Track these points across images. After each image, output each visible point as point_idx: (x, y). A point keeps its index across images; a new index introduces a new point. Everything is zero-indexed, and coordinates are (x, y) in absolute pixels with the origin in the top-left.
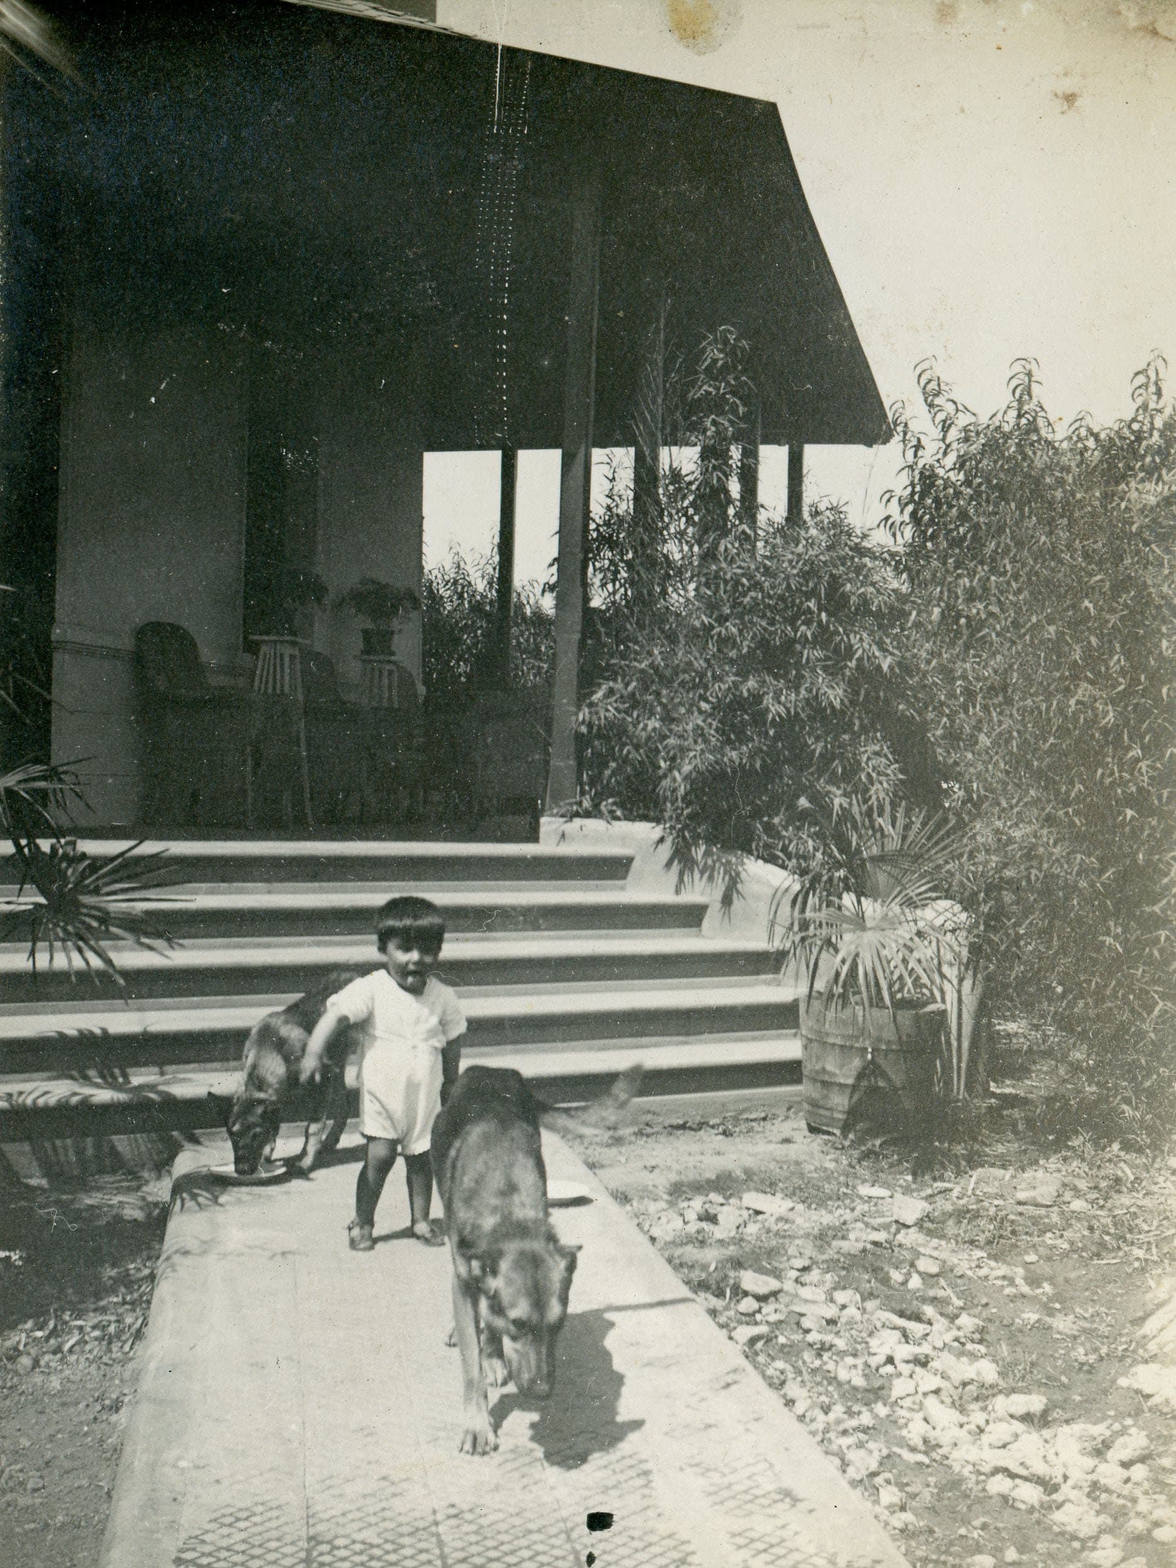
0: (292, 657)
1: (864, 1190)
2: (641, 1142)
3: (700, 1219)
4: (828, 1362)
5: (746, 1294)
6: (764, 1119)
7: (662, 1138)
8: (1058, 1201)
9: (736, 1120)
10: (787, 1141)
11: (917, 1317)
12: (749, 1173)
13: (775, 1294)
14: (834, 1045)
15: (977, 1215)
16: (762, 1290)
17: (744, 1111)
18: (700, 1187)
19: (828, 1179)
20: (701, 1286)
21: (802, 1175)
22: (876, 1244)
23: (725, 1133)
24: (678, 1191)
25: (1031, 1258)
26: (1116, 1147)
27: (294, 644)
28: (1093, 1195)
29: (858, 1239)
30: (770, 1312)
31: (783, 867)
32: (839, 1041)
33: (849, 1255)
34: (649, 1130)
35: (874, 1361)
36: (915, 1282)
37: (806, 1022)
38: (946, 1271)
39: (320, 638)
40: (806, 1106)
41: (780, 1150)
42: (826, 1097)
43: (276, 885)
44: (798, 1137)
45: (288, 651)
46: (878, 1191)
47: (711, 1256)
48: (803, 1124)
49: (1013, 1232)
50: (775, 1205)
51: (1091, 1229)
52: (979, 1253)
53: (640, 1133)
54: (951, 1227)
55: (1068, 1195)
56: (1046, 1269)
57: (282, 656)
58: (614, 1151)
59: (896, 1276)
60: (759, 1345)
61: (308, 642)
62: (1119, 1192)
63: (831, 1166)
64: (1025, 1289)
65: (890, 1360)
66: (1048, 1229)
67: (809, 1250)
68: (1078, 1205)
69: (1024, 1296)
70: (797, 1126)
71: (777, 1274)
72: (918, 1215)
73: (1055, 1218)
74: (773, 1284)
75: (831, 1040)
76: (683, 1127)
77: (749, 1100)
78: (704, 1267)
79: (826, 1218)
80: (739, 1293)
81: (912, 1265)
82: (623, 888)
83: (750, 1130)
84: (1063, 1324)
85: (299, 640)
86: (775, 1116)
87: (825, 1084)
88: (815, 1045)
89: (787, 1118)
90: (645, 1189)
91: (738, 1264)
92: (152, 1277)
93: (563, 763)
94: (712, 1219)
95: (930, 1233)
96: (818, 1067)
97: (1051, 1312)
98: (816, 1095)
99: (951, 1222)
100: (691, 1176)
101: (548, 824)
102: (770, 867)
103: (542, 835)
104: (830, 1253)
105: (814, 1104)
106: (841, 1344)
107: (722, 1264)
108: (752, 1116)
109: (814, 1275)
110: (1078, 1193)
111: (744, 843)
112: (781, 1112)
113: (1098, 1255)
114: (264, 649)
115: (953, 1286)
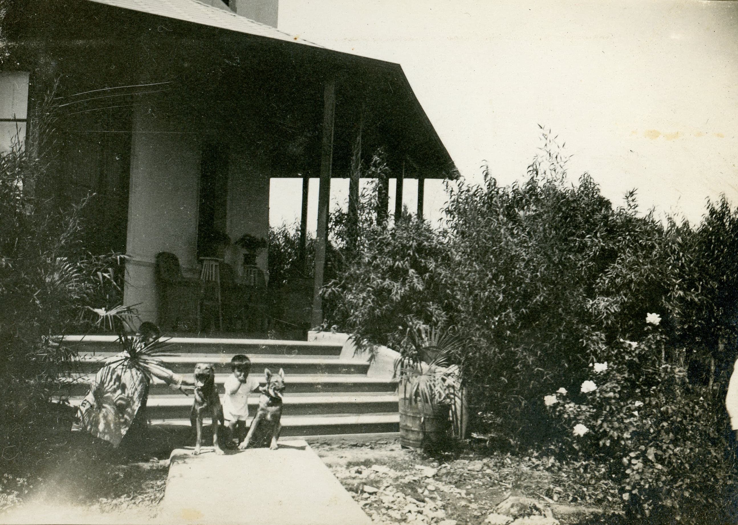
0: (216, 266)
1: (418, 467)
2: (340, 450)
3: (356, 472)
4: (390, 512)
5: (365, 492)
6: (386, 444)
7: (348, 449)
8: (482, 470)
9: (376, 444)
10: (392, 450)
11: (423, 501)
12: (377, 460)
13: (375, 493)
14: (410, 416)
15: (453, 474)
16: (371, 491)
17: (379, 440)
18: (358, 464)
19: (405, 463)
20: (351, 490)
21: (395, 462)
22: (415, 481)
23: (371, 448)
24: (349, 465)
25: (469, 487)
26: (509, 454)
27: (216, 261)
28: (495, 468)
29: (409, 479)
30: (373, 498)
31: (398, 351)
32: (412, 415)
33: (404, 483)
34: (343, 446)
35: (404, 512)
36: (426, 493)
37: (401, 409)
38: (437, 489)
39: (227, 258)
40: (401, 439)
41: (389, 453)
42: (407, 435)
43: (208, 355)
44: (397, 449)
45: (214, 264)
46: (422, 467)
47: (356, 482)
48: (400, 446)
49: (465, 480)
50: (382, 469)
51: (490, 478)
52: (452, 486)
53: (340, 447)
54: (444, 478)
55: (485, 468)
56: (473, 491)
57: (212, 265)
58: (330, 452)
59: (420, 491)
60: (367, 506)
61: (222, 260)
62: (504, 467)
63: (407, 459)
64: (465, 496)
65: (410, 512)
66: (476, 478)
67: (391, 481)
68: (488, 471)
69: (463, 498)
70: (398, 446)
71: (378, 488)
72: (433, 474)
73: (480, 475)
74: (375, 490)
75: (409, 414)
76: (356, 445)
77: (380, 436)
78: (353, 485)
79: (399, 474)
80: (363, 492)
81: (426, 487)
82: (338, 358)
83: (381, 447)
84: (473, 506)
85: (219, 259)
86: (390, 443)
87: (407, 431)
88: (404, 416)
89: (395, 443)
90: (338, 464)
91: (365, 484)
92: (165, 484)
93: (318, 311)
94: (360, 473)
95: (437, 480)
96: (404, 424)
97: (470, 502)
98: (404, 435)
99: (444, 476)
100: (355, 460)
101: (312, 334)
102: (394, 352)
103: (309, 338)
104: (398, 483)
105: (403, 437)
106: (395, 507)
107: (359, 484)
108: (382, 442)
109: (390, 488)
110: (489, 467)
111: (384, 342)
112: (393, 441)
113: (492, 487)
114: (205, 263)
115: (439, 494)
